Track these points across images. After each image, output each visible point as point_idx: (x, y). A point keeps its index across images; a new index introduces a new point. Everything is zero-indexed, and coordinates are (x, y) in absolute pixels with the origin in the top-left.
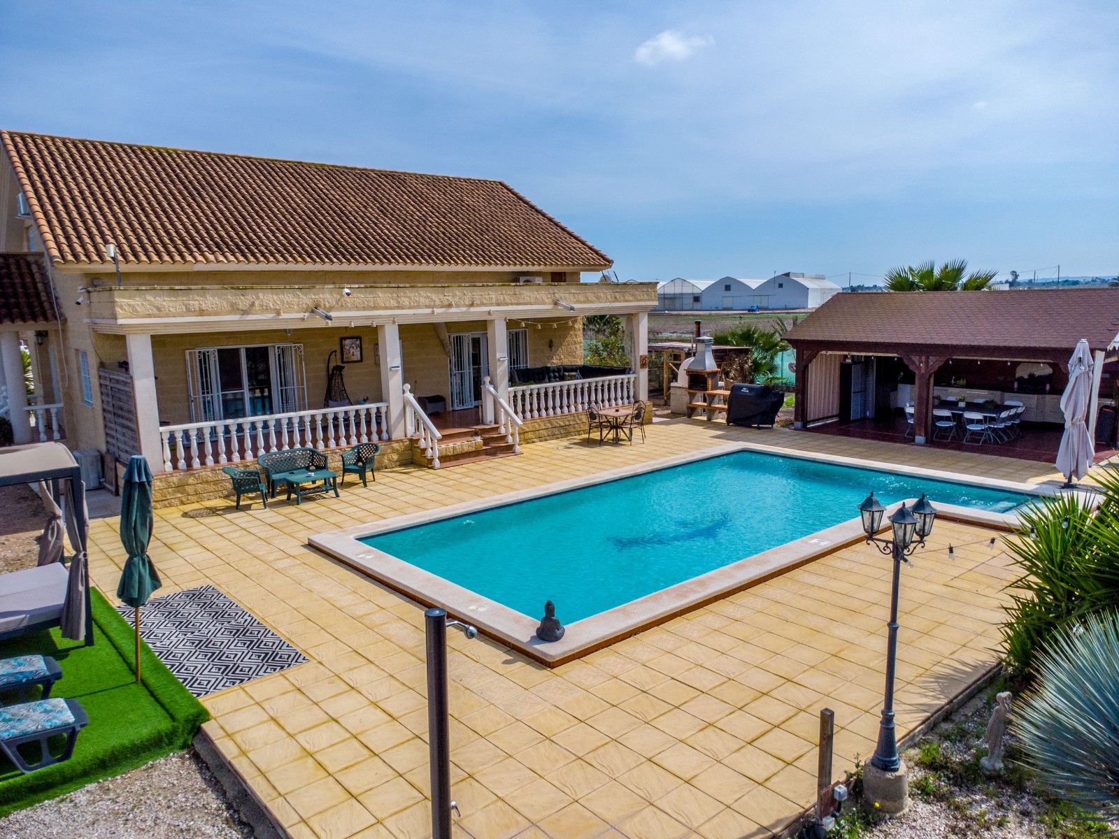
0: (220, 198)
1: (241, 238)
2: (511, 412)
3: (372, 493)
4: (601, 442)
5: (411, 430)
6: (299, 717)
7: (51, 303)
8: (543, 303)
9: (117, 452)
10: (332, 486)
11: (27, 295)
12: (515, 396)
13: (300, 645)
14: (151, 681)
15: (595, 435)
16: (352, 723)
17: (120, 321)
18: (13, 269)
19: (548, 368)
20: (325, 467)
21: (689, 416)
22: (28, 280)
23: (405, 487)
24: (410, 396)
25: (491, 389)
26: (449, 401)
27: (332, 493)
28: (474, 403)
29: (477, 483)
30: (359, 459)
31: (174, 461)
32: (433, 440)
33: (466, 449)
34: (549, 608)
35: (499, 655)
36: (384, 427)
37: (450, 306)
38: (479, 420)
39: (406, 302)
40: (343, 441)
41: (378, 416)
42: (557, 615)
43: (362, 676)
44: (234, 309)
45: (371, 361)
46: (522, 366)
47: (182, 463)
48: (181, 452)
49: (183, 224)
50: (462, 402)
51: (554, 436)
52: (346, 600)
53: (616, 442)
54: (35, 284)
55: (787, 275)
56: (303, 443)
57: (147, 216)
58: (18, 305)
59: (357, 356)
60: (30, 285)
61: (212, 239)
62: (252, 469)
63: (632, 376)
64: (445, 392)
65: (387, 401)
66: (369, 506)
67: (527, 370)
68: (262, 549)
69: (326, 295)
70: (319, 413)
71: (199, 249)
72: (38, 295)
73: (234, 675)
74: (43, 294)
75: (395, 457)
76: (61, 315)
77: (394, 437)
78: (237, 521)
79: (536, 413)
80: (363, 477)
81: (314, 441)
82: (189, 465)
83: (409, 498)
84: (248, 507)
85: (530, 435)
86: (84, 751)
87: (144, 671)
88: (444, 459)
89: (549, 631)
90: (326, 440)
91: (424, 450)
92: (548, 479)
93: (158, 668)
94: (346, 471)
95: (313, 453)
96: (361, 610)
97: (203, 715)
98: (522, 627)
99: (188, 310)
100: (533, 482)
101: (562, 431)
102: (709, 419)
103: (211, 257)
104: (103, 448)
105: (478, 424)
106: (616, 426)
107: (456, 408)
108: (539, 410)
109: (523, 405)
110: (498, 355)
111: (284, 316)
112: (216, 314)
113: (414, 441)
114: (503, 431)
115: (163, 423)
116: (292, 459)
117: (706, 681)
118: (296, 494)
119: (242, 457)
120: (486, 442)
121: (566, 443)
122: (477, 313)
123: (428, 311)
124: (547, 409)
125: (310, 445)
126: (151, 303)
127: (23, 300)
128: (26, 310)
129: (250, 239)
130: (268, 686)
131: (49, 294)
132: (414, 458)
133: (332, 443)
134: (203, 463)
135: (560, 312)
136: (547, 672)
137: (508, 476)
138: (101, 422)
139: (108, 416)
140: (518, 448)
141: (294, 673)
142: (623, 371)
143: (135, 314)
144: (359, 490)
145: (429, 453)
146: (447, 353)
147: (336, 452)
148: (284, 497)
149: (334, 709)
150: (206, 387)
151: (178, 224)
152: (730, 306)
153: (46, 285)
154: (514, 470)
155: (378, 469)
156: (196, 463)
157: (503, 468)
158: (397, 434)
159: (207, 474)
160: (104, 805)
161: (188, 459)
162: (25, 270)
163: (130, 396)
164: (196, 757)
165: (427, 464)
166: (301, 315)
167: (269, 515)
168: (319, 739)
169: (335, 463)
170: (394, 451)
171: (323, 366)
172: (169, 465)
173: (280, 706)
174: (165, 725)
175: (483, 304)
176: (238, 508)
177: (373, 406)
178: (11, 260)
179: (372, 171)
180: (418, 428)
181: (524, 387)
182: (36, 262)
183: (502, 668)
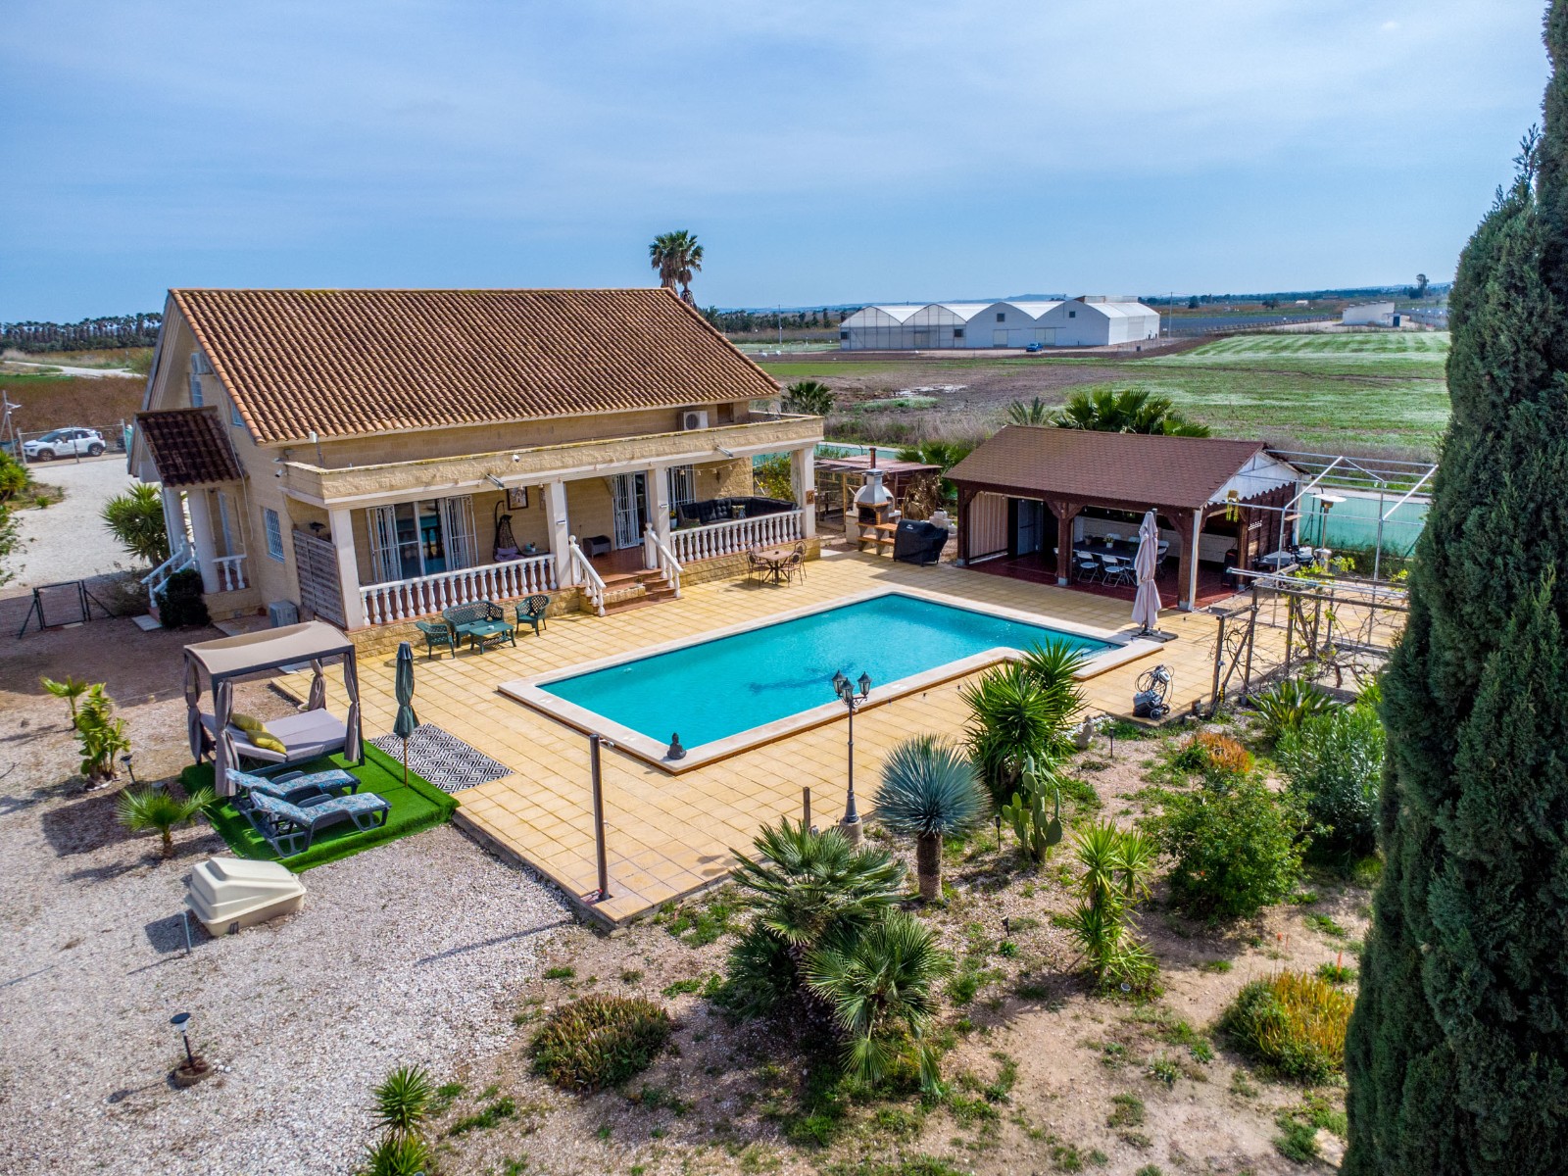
0: (385, 350)
1: (411, 398)
2: (674, 560)
3: (544, 643)
4: (761, 584)
5: (577, 578)
6: (516, 804)
7: (232, 460)
8: (704, 450)
9: (314, 607)
10: (512, 635)
11: (210, 453)
12: (678, 540)
13: (507, 763)
14: (415, 785)
15: (755, 575)
16: (549, 807)
17: (327, 501)
18: (192, 425)
19: (714, 503)
20: (500, 619)
21: (861, 550)
22: (208, 437)
23: (573, 636)
24: (576, 547)
25: (654, 535)
26: (613, 541)
27: (510, 643)
28: (639, 541)
29: (638, 631)
30: (532, 610)
31: (371, 616)
32: (598, 587)
33: (629, 596)
34: (675, 738)
35: (642, 769)
36: (552, 577)
37: (611, 461)
38: (642, 566)
39: (570, 461)
40: (515, 592)
41: (547, 567)
42: (680, 742)
43: (552, 782)
44: (419, 482)
45: (537, 506)
46: (689, 501)
47: (378, 618)
48: (377, 609)
49: (358, 388)
50: (627, 540)
51: (716, 577)
52: (534, 734)
53: (776, 583)
54: (214, 440)
55: (1081, 299)
56: (480, 595)
57: (324, 382)
58: (203, 465)
59: (523, 503)
60: (210, 442)
61: (386, 403)
62: (437, 622)
63: (798, 512)
64: (610, 532)
65: (555, 553)
66: (544, 655)
67: (694, 505)
68: (462, 696)
69: (496, 461)
70: (492, 567)
71: (377, 415)
72: (219, 452)
73: (465, 781)
74: (223, 451)
75: (563, 605)
76: (244, 472)
77: (562, 586)
78: (434, 670)
79: (698, 555)
80: (535, 625)
81: (490, 593)
82: (384, 620)
83: (578, 647)
84: (438, 657)
85: (693, 577)
86: (393, 821)
87: (409, 781)
88: (609, 606)
89: (676, 752)
90: (500, 591)
91: (590, 598)
92: (702, 627)
93: (417, 778)
94: (520, 621)
95: (490, 605)
96: (546, 741)
97: (456, 803)
98: (657, 750)
99: (381, 487)
100: (688, 630)
101: (724, 572)
102: (879, 554)
103: (388, 423)
104: (298, 601)
105: (641, 569)
106: (776, 567)
107: (622, 547)
108: (702, 552)
109: (686, 549)
110: (659, 503)
111: (461, 484)
112: (404, 488)
113: (580, 590)
114: (665, 575)
115: (362, 584)
116: (471, 611)
117: (772, 782)
118: (482, 645)
119: (428, 611)
120: (648, 587)
121: (727, 585)
122: (638, 465)
123: (591, 467)
124: (709, 550)
125: (485, 598)
126: (351, 484)
127: (207, 460)
128: (212, 469)
129: (420, 398)
130: (491, 787)
131: (228, 450)
132: (581, 606)
133: (506, 594)
134: (395, 618)
135: (719, 457)
136: (672, 778)
137: (667, 623)
138: (294, 578)
139: (304, 573)
140: (679, 592)
141: (505, 780)
142: (789, 507)
143: (339, 494)
144: (533, 639)
145: (595, 601)
146: (611, 494)
147: (511, 603)
148: (468, 646)
149: (536, 799)
150: (384, 539)
151: (353, 388)
152: (1004, 342)
153: (225, 441)
154: (674, 617)
155: (548, 617)
156: (389, 618)
157: (663, 614)
158: (565, 583)
159: (399, 627)
160: (410, 848)
161: (383, 614)
162: (203, 427)
163: (333, 562)
164: (456, 826)
165: (592, 612)
166: (476, 482)
167: (457, 663)
168: (531, 814)
169: (510, 613)
170: (562, 599)
171: (491, 514)
172: (367, 621)
173: (504, 798)
174: (434, 809)
175: (643, 456)
176: (430, 658)
177: (541, 559)
178: (189, 417)
179: (529, 292)
180: (583, 577)
181: (686, 531)
182: (211, 417)
183: (643, 777)
